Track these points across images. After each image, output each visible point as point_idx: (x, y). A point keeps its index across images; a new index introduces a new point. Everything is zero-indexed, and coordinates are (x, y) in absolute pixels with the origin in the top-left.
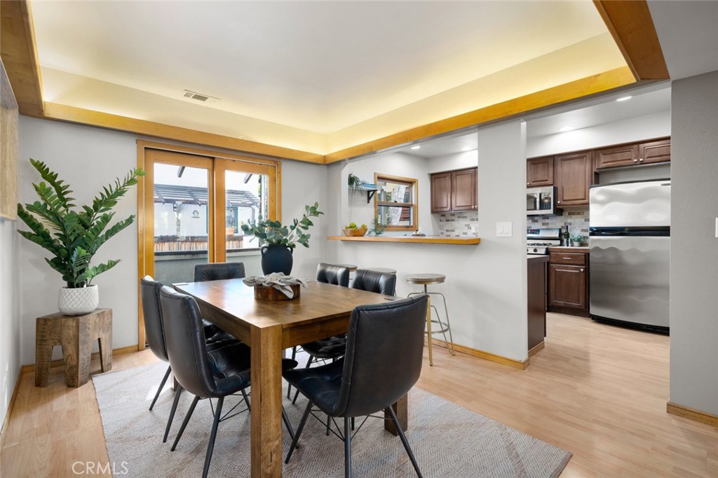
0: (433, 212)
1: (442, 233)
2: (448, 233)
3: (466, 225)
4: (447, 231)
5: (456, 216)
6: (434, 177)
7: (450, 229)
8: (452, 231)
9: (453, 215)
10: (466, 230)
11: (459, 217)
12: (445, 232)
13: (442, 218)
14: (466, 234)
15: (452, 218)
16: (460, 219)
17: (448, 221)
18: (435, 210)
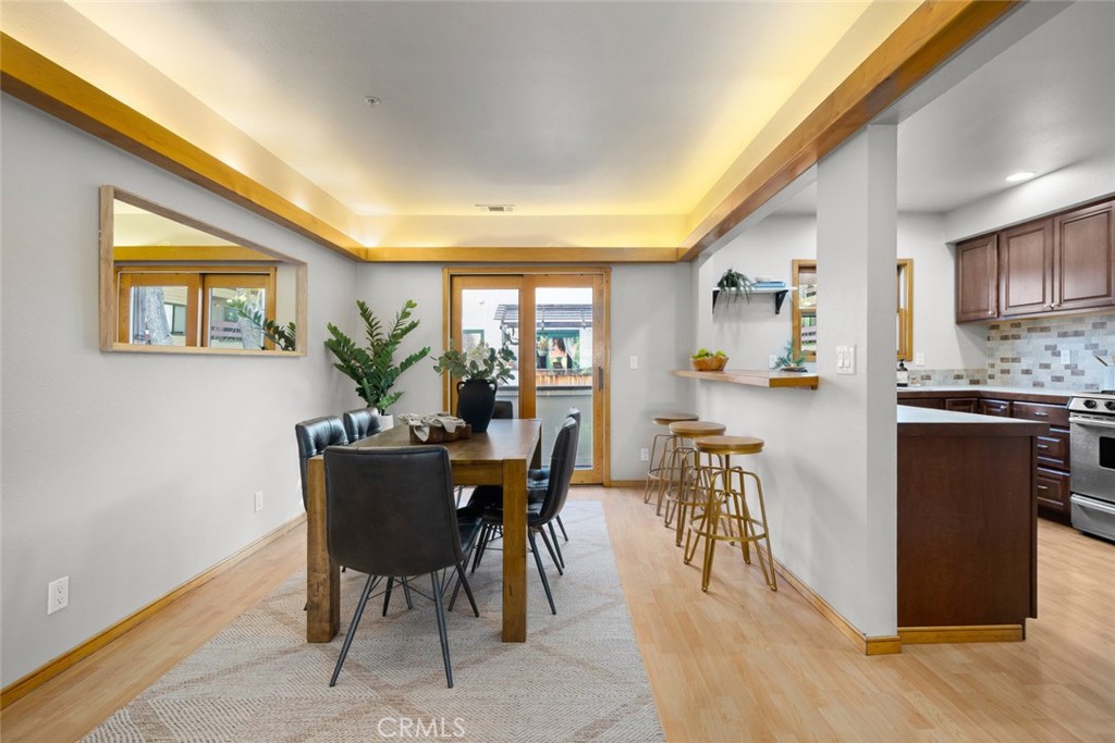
0: (960, 321)
1: (993, 366)
2: (1006, 366)
3: (1047, 348)
4: (1003, 360)
5: (1024, 327)
6: (962, 248)
7: (1009, 355)
8: (1015, 360)
9: (1017, 325)
10: (1047, 358)
11: (1029, 330)
12: (998, 364)
13: (993, 333)
14: (1047, 366)
15: (1015, 331)
16: (1034, 334)
17: (1005, 338)
18: (963, 318)
